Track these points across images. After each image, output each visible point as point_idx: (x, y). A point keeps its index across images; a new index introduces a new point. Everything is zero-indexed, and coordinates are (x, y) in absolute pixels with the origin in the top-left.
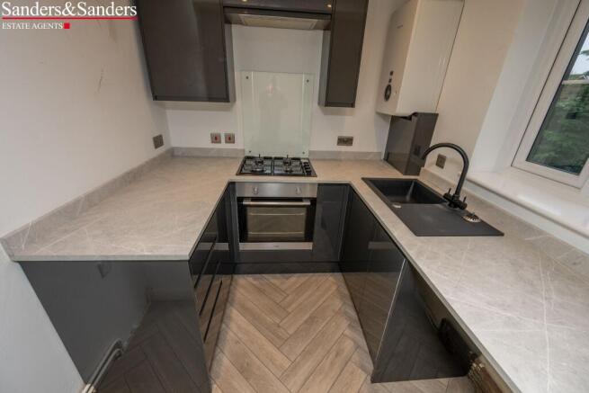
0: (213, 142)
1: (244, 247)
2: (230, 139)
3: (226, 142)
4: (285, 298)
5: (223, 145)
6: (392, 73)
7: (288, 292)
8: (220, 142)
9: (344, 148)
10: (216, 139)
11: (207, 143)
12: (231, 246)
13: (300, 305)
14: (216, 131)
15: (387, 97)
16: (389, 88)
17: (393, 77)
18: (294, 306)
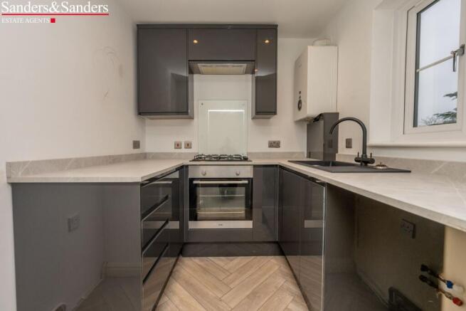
0: (175, 148)
1: (193, 225)
2: (188, 146)
3: (186, 148)
4: (228, 276)
5: (183, 150)
6: (300, 92)
7: (231, 271)
8: (181, 148)
9: (274, 150)
10: (178, 146)
11: (171, 149)
12: (181, 225)
13: (242, 281)
14: (178, 140)
15: (300, 108)
16: (300, 102)
17: (301, 95)
18: (237, 282)
